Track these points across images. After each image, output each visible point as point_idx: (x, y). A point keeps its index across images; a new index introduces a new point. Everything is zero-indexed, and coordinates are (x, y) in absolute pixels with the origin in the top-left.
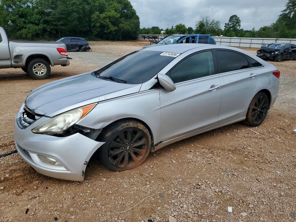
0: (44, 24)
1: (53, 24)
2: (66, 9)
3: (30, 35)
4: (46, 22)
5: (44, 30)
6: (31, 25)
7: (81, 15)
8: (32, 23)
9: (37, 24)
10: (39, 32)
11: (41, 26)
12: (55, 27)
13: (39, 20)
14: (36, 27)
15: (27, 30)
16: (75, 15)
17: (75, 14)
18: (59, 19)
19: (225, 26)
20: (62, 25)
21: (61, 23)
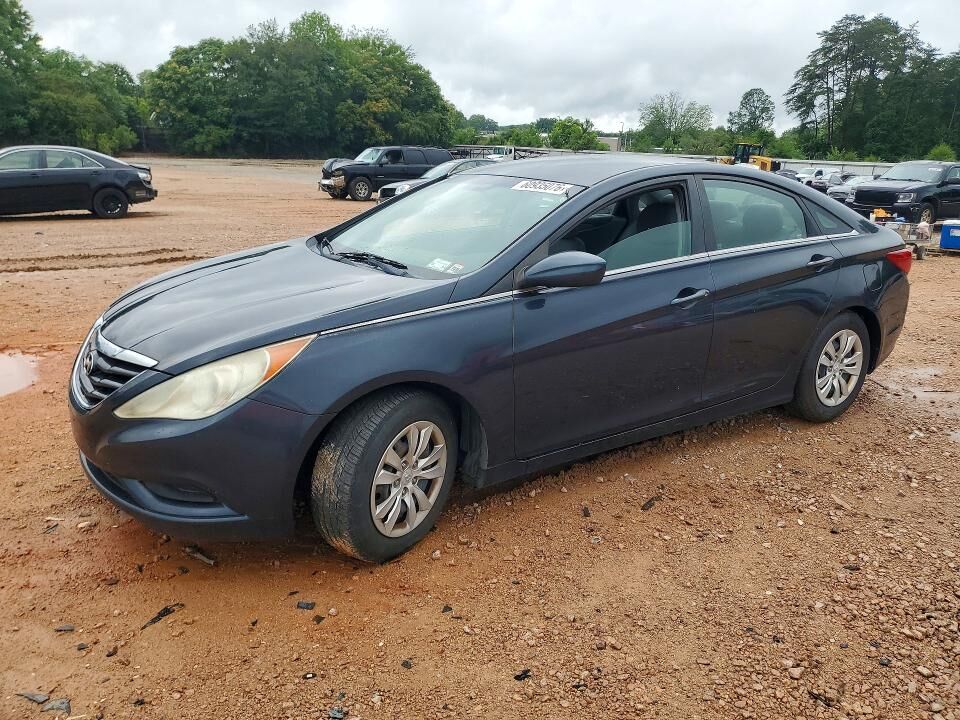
0: (238, 124)
1: (255, 125)
2: (282, 95)
3: (208, 148)
4: (242, 121)
5: (238, 137)
6: (212, 127)
7: (313, 107)
8: (215, 123)
9: (224, 126)
10: (228, 141)
11: (232, 131)
12: (259, 131)
13: (229, 117)
14: (223, 132)
15: (204, 137)
16: (302, 106)
17: (302, 104)
18: (267, 116)
19: (730, 121)
20: (273, 125)
21: (272, 122)
